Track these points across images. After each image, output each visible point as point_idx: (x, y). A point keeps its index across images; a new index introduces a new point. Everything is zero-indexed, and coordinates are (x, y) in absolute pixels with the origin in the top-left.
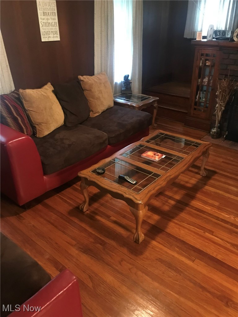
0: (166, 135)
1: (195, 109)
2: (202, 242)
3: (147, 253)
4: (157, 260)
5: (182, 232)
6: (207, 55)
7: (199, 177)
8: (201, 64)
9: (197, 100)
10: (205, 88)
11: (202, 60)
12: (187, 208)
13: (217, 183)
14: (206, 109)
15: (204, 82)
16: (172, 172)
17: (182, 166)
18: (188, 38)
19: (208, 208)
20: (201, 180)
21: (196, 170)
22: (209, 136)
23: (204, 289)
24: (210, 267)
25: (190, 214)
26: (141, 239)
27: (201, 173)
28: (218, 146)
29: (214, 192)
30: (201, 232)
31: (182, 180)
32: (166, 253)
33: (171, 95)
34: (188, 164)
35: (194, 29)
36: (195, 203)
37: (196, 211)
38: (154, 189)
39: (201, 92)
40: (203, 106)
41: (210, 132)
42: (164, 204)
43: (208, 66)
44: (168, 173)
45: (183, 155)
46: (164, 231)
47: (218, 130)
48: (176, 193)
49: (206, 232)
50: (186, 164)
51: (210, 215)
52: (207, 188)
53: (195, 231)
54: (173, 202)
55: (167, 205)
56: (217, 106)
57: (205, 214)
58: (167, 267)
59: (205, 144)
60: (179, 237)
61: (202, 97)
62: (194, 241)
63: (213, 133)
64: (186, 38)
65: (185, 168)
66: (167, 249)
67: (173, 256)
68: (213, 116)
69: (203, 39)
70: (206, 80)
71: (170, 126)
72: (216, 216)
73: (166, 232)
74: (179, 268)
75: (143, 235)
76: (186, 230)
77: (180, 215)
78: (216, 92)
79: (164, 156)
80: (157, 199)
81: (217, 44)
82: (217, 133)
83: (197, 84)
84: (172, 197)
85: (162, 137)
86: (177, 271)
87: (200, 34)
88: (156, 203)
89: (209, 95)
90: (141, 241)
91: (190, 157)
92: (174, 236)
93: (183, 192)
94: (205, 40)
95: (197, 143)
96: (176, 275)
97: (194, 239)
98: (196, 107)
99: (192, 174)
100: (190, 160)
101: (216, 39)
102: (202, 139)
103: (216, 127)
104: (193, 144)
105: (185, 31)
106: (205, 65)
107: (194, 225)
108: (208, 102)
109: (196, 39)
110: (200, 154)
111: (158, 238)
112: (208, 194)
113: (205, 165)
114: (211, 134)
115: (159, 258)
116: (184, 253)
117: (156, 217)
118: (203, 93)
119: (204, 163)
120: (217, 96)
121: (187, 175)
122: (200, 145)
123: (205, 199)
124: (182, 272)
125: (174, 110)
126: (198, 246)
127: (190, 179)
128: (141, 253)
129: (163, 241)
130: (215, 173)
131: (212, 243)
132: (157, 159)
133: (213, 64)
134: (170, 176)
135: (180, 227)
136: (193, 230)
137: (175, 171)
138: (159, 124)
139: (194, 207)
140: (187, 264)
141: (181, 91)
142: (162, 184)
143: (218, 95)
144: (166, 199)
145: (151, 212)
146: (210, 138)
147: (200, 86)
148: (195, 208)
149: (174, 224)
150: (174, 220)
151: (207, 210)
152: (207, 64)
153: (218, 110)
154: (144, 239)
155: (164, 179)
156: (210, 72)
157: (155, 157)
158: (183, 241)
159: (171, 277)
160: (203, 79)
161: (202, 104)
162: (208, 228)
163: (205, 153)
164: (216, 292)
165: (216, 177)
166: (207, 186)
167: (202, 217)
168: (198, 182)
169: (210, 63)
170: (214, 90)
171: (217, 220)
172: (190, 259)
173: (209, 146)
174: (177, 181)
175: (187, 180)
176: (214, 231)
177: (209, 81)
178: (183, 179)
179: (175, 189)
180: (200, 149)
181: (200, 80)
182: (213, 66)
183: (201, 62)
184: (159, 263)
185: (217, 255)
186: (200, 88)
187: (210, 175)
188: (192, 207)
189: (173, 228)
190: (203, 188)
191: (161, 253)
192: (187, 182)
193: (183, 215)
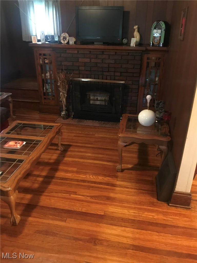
0: (24, 124)
1: (45, 98)
2: (69, 203)
3: (26, 231)
4: (35, 232)
5: (53, 201)
6: (44, 55)
7: (58, 152)
8: (41, 62)
9: (45, 91)
10: (49, 81)
11: (41, 59)
12: (54, 180)
13: (73, 153)
14: (53, 97)
15: (47, 76)
16: (34, 155)
17: (42, 147)
18: (26, 41)
19: (69, 175)
20: (60, 154)
21: (56, 148)
22: (61, 118)
23: (77, 239)
24: (78, 220)
25: (56, 184)
26: (18, 221)
27: (59, 148)
28: (69, 125)
29: (72, 161)
30: (67, 195)
31: (45, 159)
32: (42, 223)
33: (23, 89)
34: (46, 144)
35: (30, 34)
36: (59, 174)
37: (60, 181)
38: (20, 174)
39: (47, 85)
40: (50, 95)
41: (61, 115)
42: (34, 183)
43: (47, 63)
44: (30, 156)
45: (40, 138)
46: (37, 206)
47: (66, 113)
48: (42, 170)
49: (71, 194)
50: (44, 145)
51: (72, 180)
52: (66, 160)
53: (63, 197)
54: (41, 179)
55: (37, 183)
56: (61, 94)
57: (68, 181)
58: (45, 235)
59: (57, 125)
60: (51, 206)
61: (48, 88)
62: (63, 205)
63: (63, 115)
64: (25, 41)
65: (44, 148)
66: (42, 220)
67: (49, 224)
68: (60, 102)
69: (38, 42)
70: (48, 74)
71: (28, 116)
72: (76, 180)
73: (39, 206)
74: (55, 232)
75: (19, 216)
76: (56, 198)
77: (49, 187)
78: (58, 83)
79: (25, 143)
80: (27, 180)
81: (50, 46)
82: (66, 115)
83: (42, 78)
84: (40, 175)
85: (21, 126)
86: (54, 234)
87: (35, 38)
88: (27, 184)
89: (53, 86)
90: (18, 222)
91: (47, 138)
92: (47, 207)
93: (48, 168)
94: (40, 43)
95: (50, 126)
96: (54, 238)
97: (63, 203)
98: (45, 97)
99: (53, 151)
100: (47, 141)
101: (49, 42)
102: (55, 122)
103: (64, 110)
104: (47, 127)
105: (23, 35)
106: (45, 63)
107: (61, 192)
108: (54, 92)
109: (32, 42)
110: (54, 134)
111: (33, 213)
112: (67, 164)
113: (61, 141)
114: (61, 116)
115: (37, 230)
116: (57, 218)
117: (29, 196)
118: (48, 85)
119: (60, 141)
120: (59, 87)
121: (49, 153)
122: (53, 127)
123: (66, 168)
124: (58, 234)
125: (28, 102)
126: (67, 208)
127: (52, 156)
128: (21, 233)
129: (38, 214)
130: (70, 146)
131: (77, 201)
132: (19, 147)
133: (50, 61)
134: (33, 158)
135: (50, 198)
136: (61, 196)
137: (36, 153)
138: (17, 116)
139: (59, 177)
140: (61, 226)
141: (31, 85)
142: (27, 167)
143: (59, 85)
144: (35, 178)
145: (23, 193)
146: (62, 119)
147: (44, 80)
148: (59, 179)
149: (45, 197)
150: (45, 194)
151: (69, 176)
152: (46, 62)
153: (62, 97)
154: (21, 219)
155: (27, 163)
156: (50, 68)
157: (17, 145)
158: (55, 208)
159: (49, 242)
160: (46, 74)
161: (50, 94)
162: (72, 191)
163: (59, 132)
164: (86, 237)
165: (71, 149)
166: (66, 158)
167: (66, 183)
168: (59, 156)
169: (48, 61)
170: (56, 82)
171: (77, 182)
172: (62, 221)
173: (60, 126)
174: (40, 160)
175: (49, 157)
176: (76, 191)
177: (50, 75)
178: (46, 157)
179: (41, 167)
180: (54, 130)
181: (43, 75)
182: (50, 63)
183: (41, 60)
184: (38, 234)
185: (82, 209)
186: (45, 82)
187: (66, 148)
188: (58, 178)
189: (45, 200)
190: (63, 160)
191: (38, 225)
192: (50, 159)
193: (51, 187)
